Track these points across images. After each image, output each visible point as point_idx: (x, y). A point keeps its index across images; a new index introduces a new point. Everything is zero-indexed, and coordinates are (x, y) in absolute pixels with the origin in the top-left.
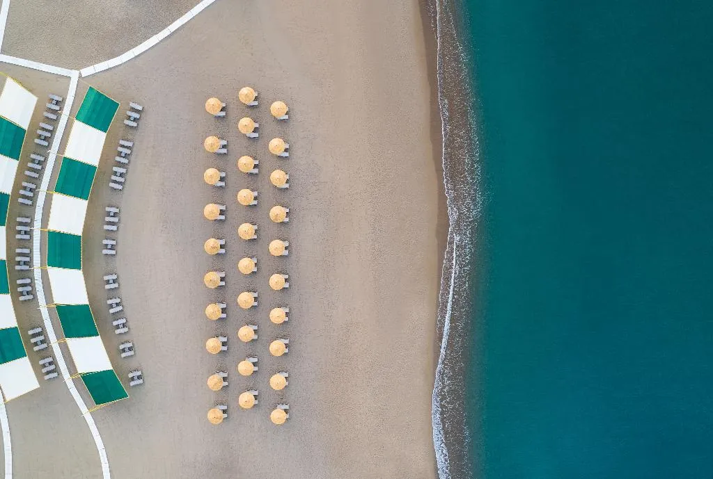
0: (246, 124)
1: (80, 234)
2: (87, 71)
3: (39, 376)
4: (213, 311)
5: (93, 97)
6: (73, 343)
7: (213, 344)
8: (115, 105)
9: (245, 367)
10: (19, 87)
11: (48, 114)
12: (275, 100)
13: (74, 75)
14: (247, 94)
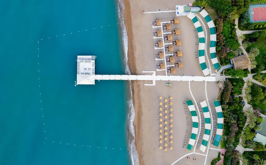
0: (166, 145)
1: (193, 128)
2: (192, 153)
3: (200, 104)
4: (171, 115)
5: (191, 149)
6: (194, 110)
7: (171, 110)
8: (187, 148)
9: (166, 106)
10: (202, 151)
11: (198, 147)
12: (162, 149)
13: (194, 153)
14: (166, 150)
